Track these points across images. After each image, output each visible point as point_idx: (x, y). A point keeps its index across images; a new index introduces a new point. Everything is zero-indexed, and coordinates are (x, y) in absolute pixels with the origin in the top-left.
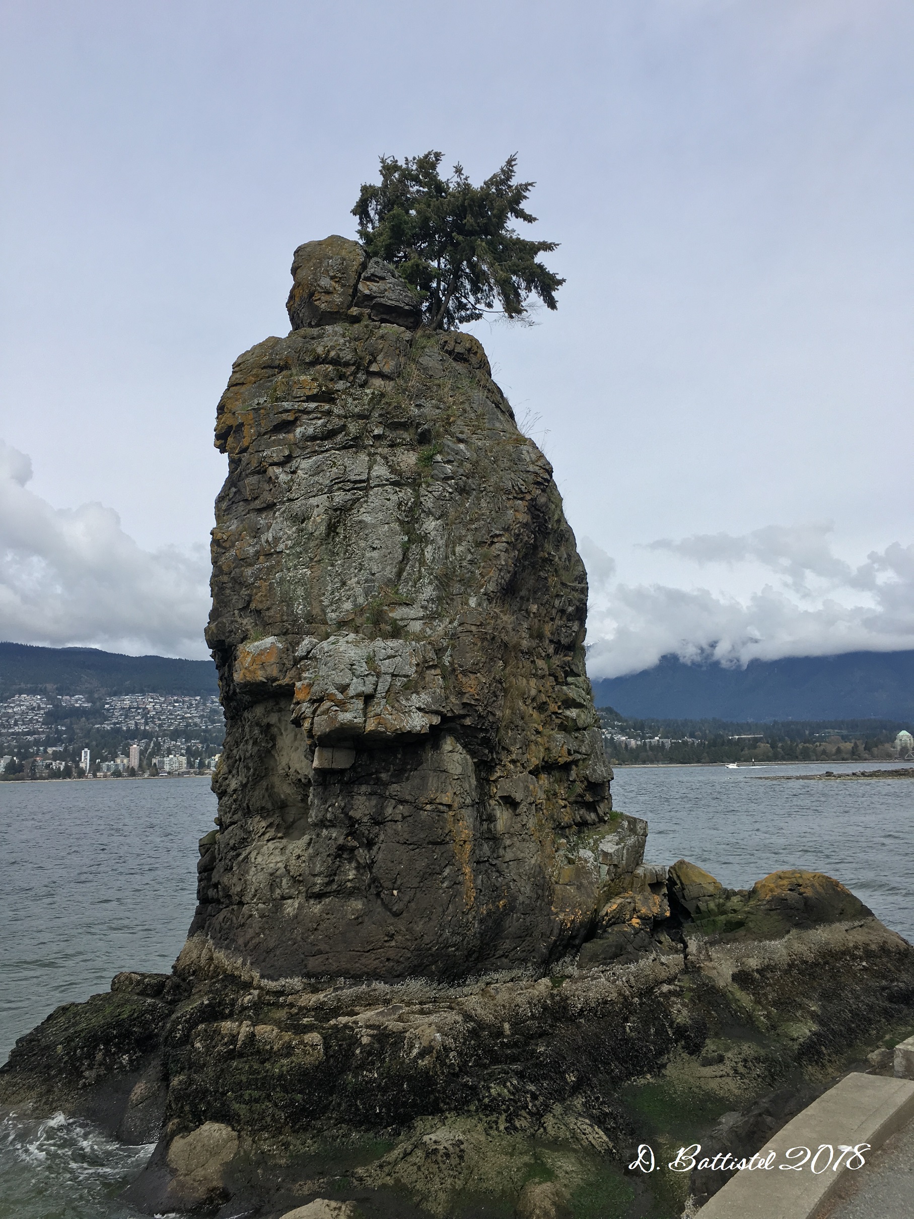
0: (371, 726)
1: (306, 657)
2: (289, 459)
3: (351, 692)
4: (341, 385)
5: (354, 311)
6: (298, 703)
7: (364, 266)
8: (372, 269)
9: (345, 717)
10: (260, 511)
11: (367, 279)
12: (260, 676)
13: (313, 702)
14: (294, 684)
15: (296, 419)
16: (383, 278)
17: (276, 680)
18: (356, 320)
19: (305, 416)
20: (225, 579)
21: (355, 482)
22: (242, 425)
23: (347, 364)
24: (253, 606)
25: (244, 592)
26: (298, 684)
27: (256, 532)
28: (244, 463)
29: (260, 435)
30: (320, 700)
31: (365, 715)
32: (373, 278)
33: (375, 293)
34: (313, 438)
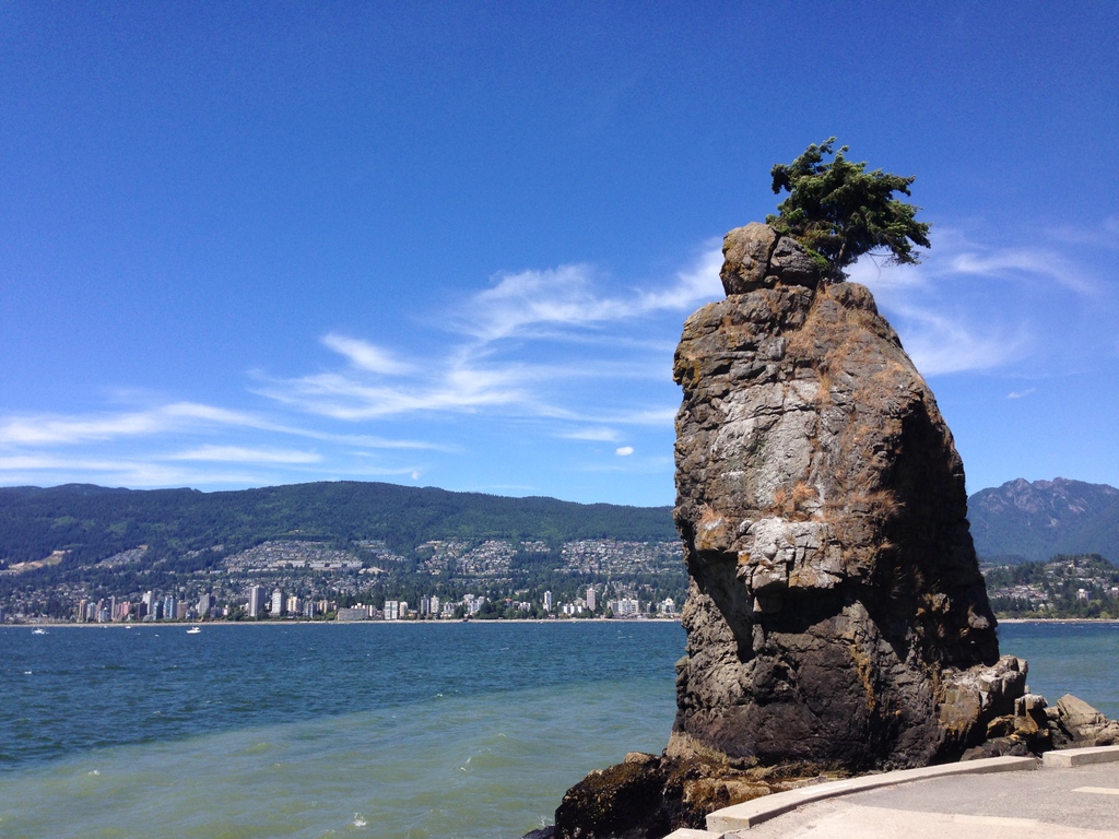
0: (792, 583)
1: (744, 534)
2: (726, 393)
3: (778, 559)
4: (761, 336)
5: (769, 279)
6: (741, 566)
7: (775, 245)
8: (781, 246)
9: (775, 576)
10: (708, 429)
11: (777, 255)
12: (714, 546)
13: (751, 565)
14: (737, 553)
15: (730, 364)
16: (789, 253)
17: (725, 549)
18: (771, 286)
19: (736, 362)
20: (685, 477)
21: (774, 408)
22: (692, 369)
23: (765, 321)
24: (706, 496)
25: (699, 486)
26: (740, 553)
27: (706, 445)
28: (694, 396)
29: (705, 375)
30: (756, 564)
31: (788, 575)
32: (782, 253)
33: (783, 264)
34: (741, 378)
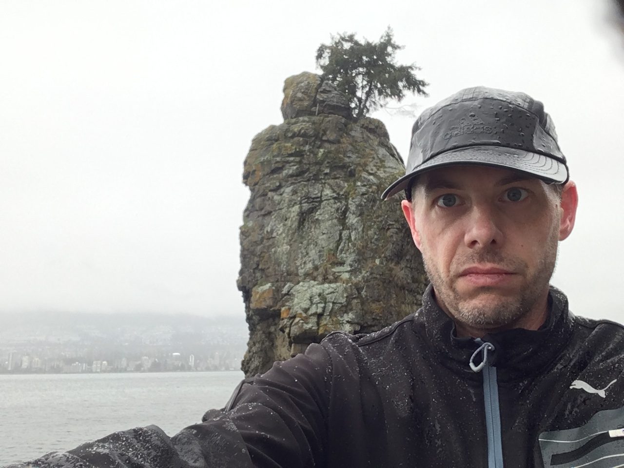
0: (321, 331)
1: (287, 294)
2: (279, 187)
3: (310, 312)
4: (307, 148)
5: (315, 109)
6: (283, 319)
7: (320, 86)
8: (324, 87)
9: (308, 326)
10: (264, 215)
11: (321, 92)
12: (263, 305)
13: (290, 318)
14: (280, 310)
15: (283, 166)
16: (330, 92)
17: (272, 307)
19: (288, 165)
20: (247, 252)
21: (314, 198)
22: (255, 171)
23: (311, 137)
24: (260, 267)
25: (256, 259)
26: (283, 309)
27: (262, 227)
28: (256, 191)
29: (264, 175)
30: (294, 317)
31: (318, 325)
32: (325, 91)
33: (325, 99)
34: (292, 176)
